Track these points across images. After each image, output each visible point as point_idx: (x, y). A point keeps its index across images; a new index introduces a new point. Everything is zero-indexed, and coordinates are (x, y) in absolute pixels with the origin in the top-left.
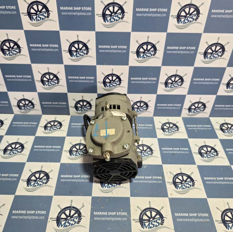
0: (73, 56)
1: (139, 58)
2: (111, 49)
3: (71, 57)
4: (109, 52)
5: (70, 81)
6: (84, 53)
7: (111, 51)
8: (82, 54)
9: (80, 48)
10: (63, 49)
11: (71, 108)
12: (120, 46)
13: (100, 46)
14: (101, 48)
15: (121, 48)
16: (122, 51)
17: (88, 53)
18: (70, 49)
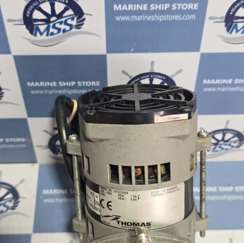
1: (231, 33)
2: (149, 12)
3: (32, 37)
4: (144, 19)
7: (149, 18)
8: (63, 27)
9: (58, 12)
11: (39, 148)
12: (179, 5)
13: (118, 6)
14: (121, 11)
15: (181, 8)
16: (182, 17)
17: (82, 24)
18: (28, 16)
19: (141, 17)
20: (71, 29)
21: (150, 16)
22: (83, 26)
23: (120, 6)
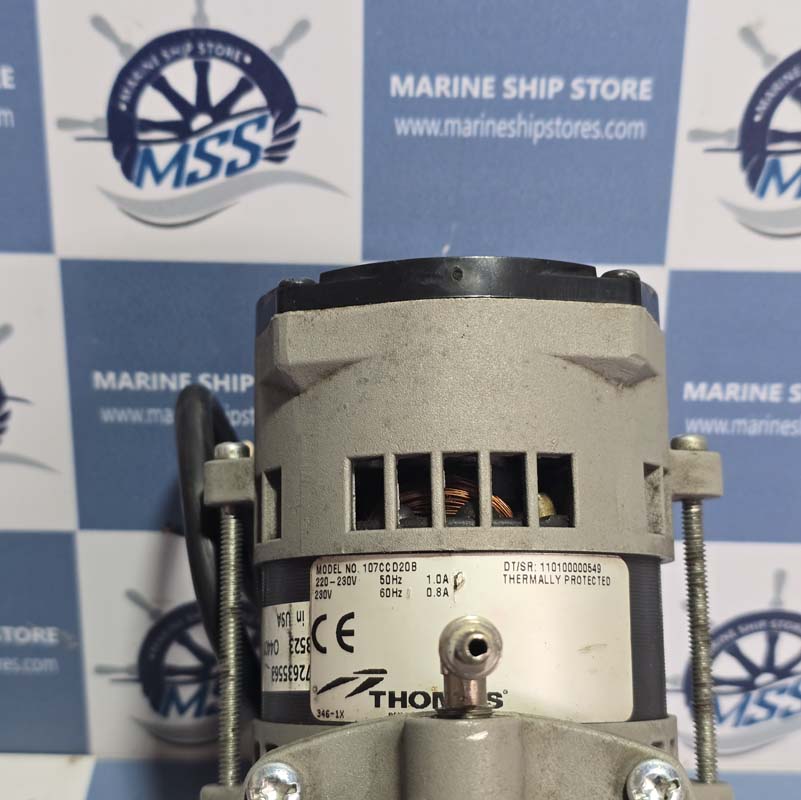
0: (148, 177)
1: (762, 193)
2: (501, 108)
3: (126, 188)
4: (484, 132)
5: (108, 415)
6: (254, 149)
7: (501, 128)
8: (228, 152)
9: (216, 96)
10: (54, 106)
11: (105, 679)
12: (594, 82)
13: (403, 80)
14: (414, 99)
15: (599, 97)
16: (602, 127)
17: (290, 145)
18: (123, 107)
19: (476, 122)
20: (253, 161)
21: (502, 122)
22: (292, 153)
23: (410, 80)
